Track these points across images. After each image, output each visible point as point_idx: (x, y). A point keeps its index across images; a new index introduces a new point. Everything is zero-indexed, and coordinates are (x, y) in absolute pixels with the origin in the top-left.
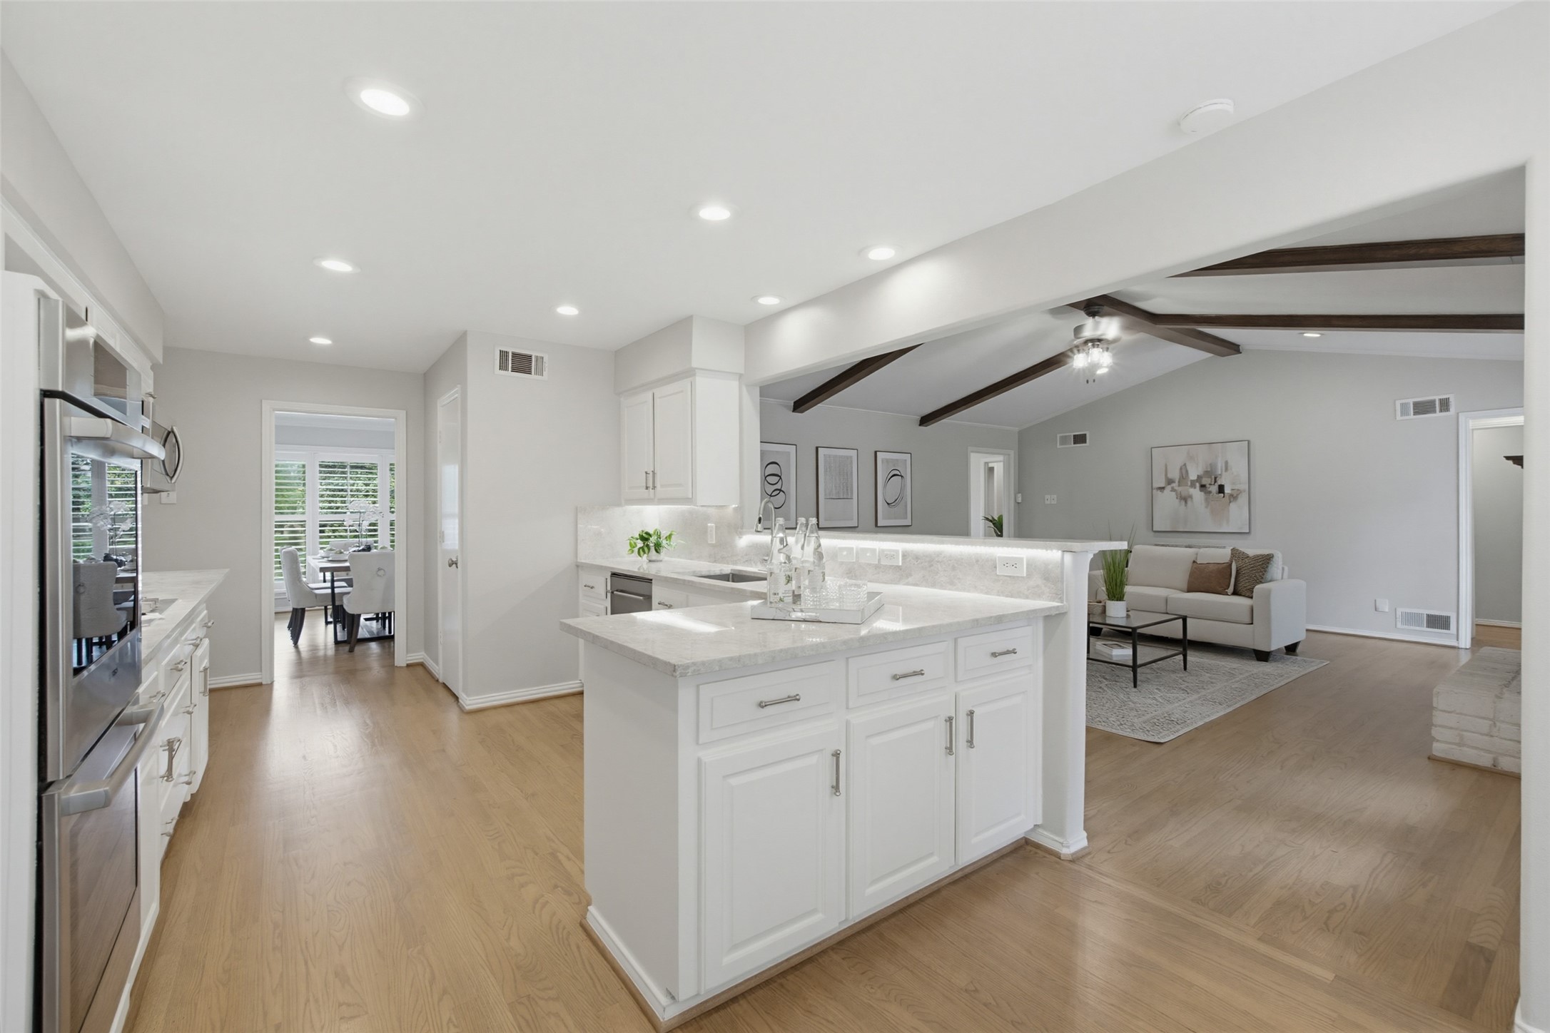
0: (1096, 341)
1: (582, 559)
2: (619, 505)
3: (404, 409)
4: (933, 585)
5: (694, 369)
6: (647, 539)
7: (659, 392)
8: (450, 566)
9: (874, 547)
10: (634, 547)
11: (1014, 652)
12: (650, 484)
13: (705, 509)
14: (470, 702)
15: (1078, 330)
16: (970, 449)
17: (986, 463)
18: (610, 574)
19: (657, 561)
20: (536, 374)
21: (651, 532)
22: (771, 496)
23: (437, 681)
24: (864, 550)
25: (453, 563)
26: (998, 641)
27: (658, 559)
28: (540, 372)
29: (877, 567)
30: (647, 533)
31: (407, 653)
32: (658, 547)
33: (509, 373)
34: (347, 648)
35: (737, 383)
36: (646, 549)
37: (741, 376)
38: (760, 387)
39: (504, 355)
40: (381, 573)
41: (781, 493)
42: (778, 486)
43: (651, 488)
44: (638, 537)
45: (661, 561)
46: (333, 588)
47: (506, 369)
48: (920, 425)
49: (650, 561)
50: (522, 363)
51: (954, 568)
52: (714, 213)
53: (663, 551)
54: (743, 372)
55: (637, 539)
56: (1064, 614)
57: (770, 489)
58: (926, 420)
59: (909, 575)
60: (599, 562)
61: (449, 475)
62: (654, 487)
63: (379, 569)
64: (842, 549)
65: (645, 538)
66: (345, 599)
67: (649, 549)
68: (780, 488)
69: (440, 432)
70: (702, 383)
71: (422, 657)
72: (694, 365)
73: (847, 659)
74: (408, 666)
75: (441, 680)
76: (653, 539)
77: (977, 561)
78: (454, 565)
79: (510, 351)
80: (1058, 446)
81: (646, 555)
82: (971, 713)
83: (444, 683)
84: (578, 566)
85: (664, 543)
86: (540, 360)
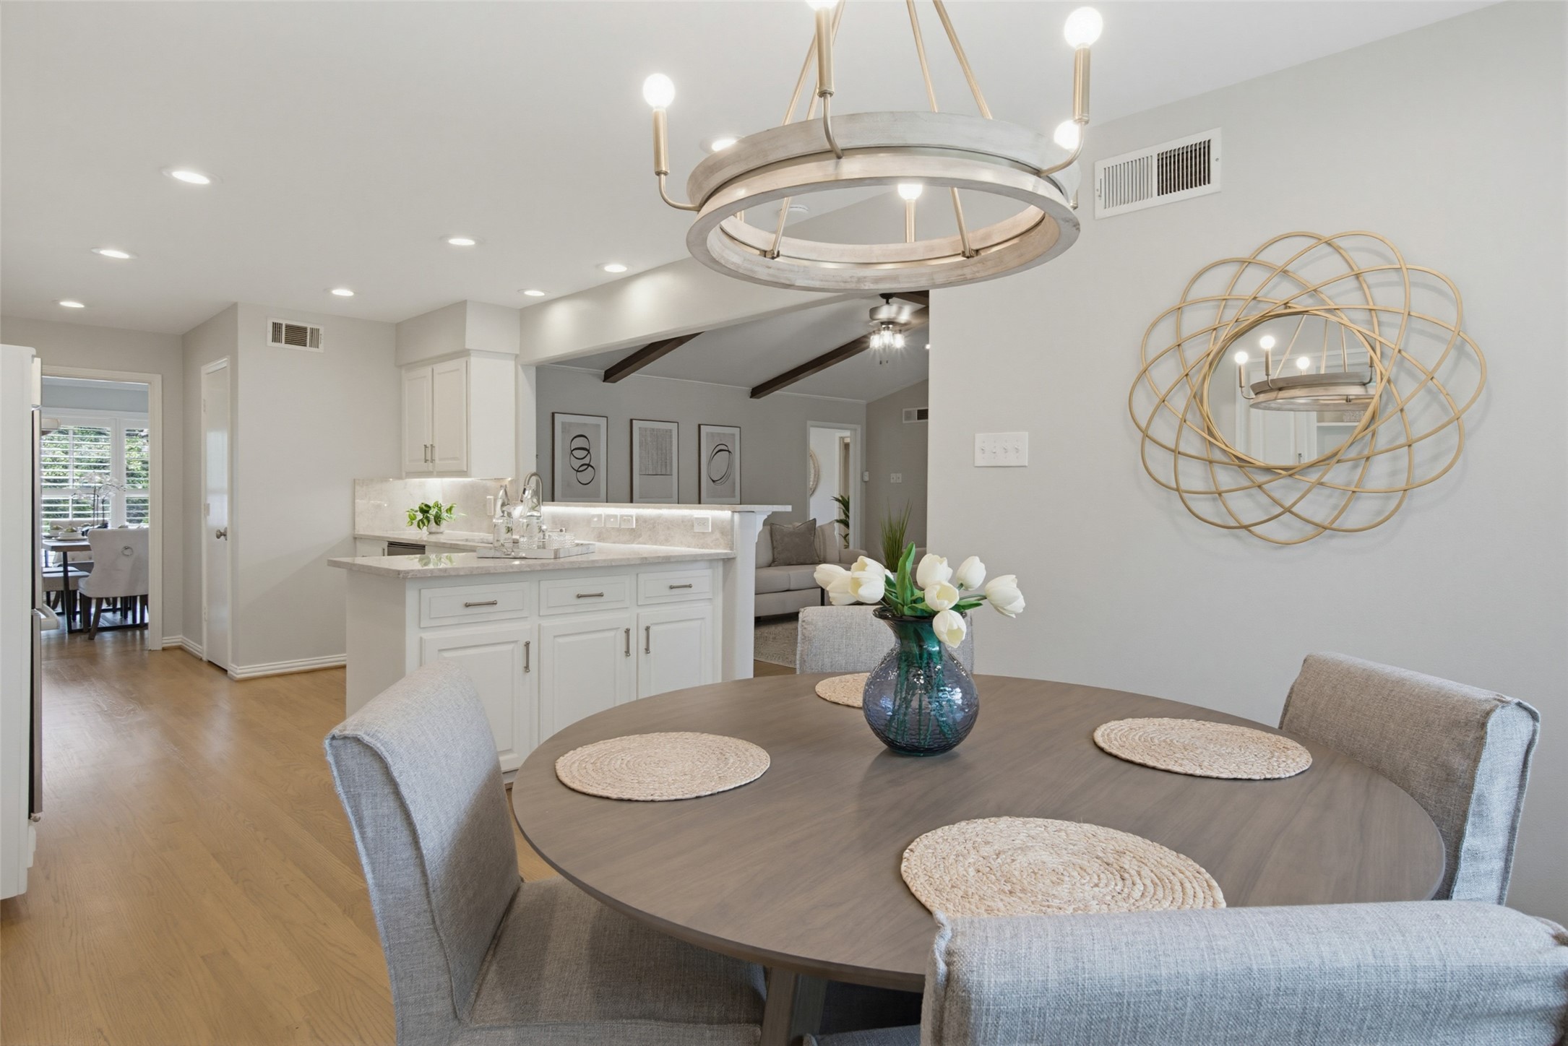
0: (889, 323)
1: (361, 530)
2: (400, 478)
3: (159, 373)
4: (655, 543)
5: (469, 350)
6: (427, 512)
7: (440, 368)
8: (218, 537)
9: (616, 513)
10: (414, 519)
11: (690, 586)
12: (429, 457)
13: (484, 482)
14: (240, 671)
15: (873, 311)
16: (809, 423)
17: (842, 438)
18: (387, 543)
19: (438, 533)
20: (311, 346)
21: (431, 504)
22: (577, 471)
23: (201, 659)
24: (609, 517)
25: (221, 534)
26: (679, 576)
27: (438, 531)
28: (315, 344)
29: (619, 530)
30: (426, 506)
31: (163, 635)
32: (438, 520)
33: (283, 345)
34: (87, 636)
35: (513, 362)
36: (425, 521)
37: (517, 356)
38: (536, 368)
39: (277, 327)
40: (127, 552)
41: (590, 468)
42: (586, 461)
43: (429, 464)
44: (418, 509)
45: (441, 533)
46: (66, 571)
47: (280, 341)
48: (751, 397)
49: (430, 533)
50: (296, 335)
51: (669, 528)
52: (462, 241)
53: (444, 523)
54: (518, 353)
55: (416, 511)
56: (734, 559)
57: (577, 464)
58: (757, 392)
59: (640, 536)
60: (378, 533)
61: (215, 444)
62: (433, 461)
63: (126, 548)
64: (594, 516)
65: (425, 510)
66: (82, 583)
67: (429, 521)
68: (588, 463)
69: (204, 400)
70: (477, 364)
71: (180, 640)
72: (467, 346)
73: (539, 581)
74: (164, 649)
75: (204, 659)
76: (433, 512)
77: (683, 522)
78: (222, 537)
79: (284, 323)
80: (904, 422)
81: (425, 527)
82: (647, 629)
83: (209, 662)
84: (355, 538)
85: (444, 515)
86: (315, 332)
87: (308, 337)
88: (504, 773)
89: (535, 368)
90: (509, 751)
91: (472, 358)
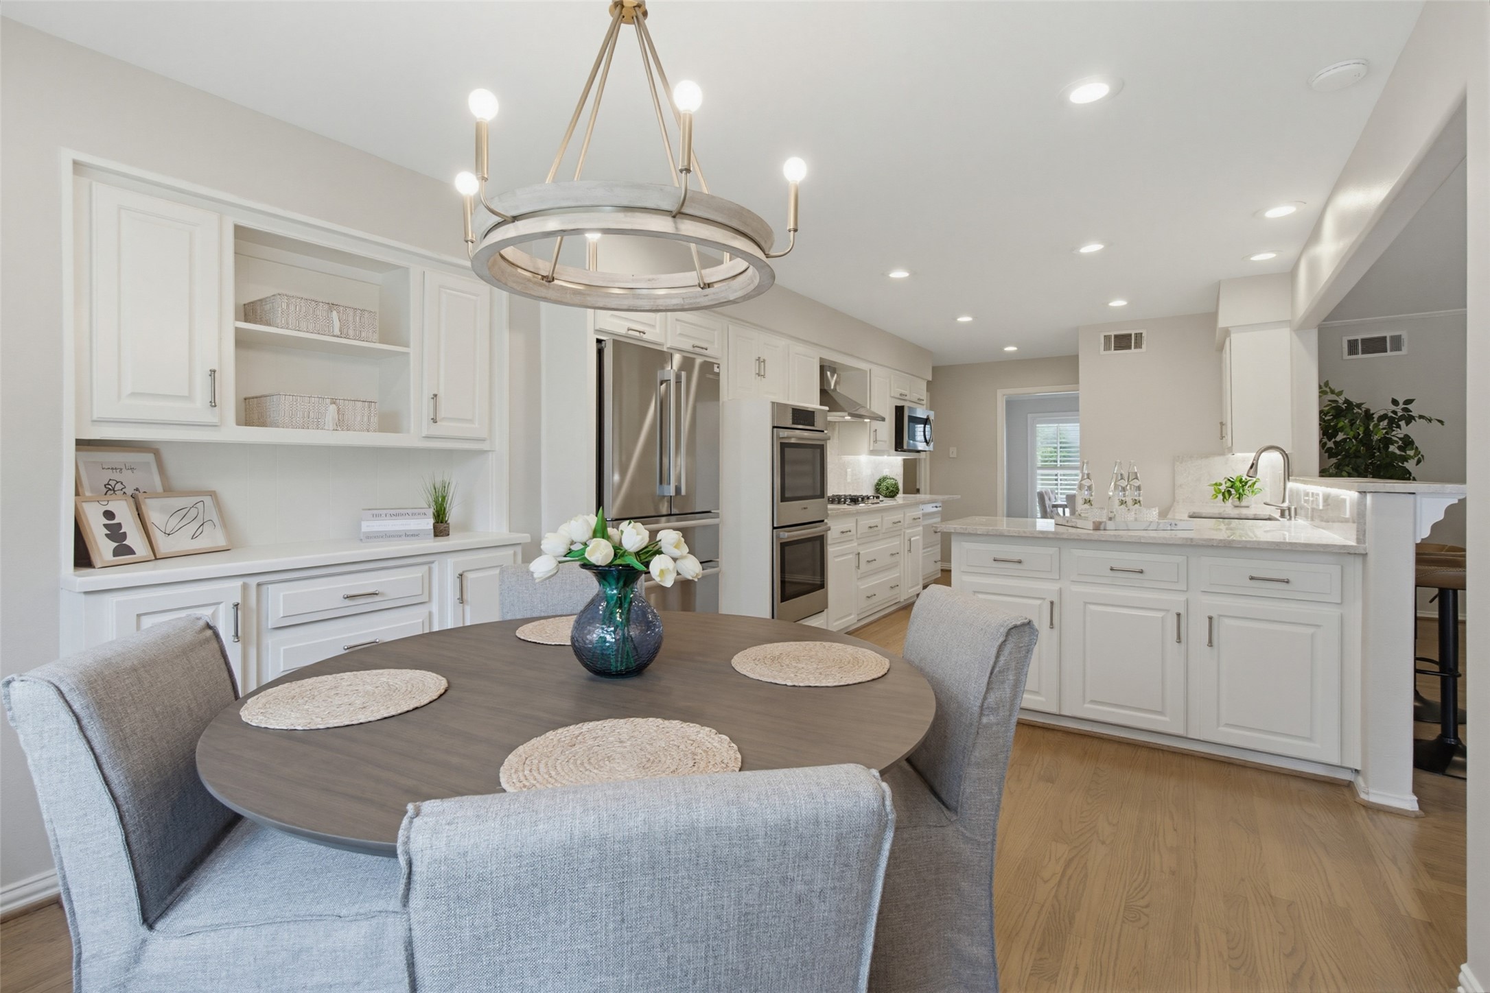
11: (1287, 581)
19: (1243, 507)
20: (1136, 348)
26: (1279, 568)
28: (1139, 346)
33: (1113, 352)
35: (1288, 329)
37: (1290, 322)
47: (1110, 349)
49: (1235, 507)
50: (1122, 342)
54: (1290, 318)
56: (1365, 555)
79: (1113, 334)
86: (1139, 337)
87: (1133, 342)
88: (1022, 709)
89: (1317, 330)
90: (1036, 693)
91: (1232, 335)
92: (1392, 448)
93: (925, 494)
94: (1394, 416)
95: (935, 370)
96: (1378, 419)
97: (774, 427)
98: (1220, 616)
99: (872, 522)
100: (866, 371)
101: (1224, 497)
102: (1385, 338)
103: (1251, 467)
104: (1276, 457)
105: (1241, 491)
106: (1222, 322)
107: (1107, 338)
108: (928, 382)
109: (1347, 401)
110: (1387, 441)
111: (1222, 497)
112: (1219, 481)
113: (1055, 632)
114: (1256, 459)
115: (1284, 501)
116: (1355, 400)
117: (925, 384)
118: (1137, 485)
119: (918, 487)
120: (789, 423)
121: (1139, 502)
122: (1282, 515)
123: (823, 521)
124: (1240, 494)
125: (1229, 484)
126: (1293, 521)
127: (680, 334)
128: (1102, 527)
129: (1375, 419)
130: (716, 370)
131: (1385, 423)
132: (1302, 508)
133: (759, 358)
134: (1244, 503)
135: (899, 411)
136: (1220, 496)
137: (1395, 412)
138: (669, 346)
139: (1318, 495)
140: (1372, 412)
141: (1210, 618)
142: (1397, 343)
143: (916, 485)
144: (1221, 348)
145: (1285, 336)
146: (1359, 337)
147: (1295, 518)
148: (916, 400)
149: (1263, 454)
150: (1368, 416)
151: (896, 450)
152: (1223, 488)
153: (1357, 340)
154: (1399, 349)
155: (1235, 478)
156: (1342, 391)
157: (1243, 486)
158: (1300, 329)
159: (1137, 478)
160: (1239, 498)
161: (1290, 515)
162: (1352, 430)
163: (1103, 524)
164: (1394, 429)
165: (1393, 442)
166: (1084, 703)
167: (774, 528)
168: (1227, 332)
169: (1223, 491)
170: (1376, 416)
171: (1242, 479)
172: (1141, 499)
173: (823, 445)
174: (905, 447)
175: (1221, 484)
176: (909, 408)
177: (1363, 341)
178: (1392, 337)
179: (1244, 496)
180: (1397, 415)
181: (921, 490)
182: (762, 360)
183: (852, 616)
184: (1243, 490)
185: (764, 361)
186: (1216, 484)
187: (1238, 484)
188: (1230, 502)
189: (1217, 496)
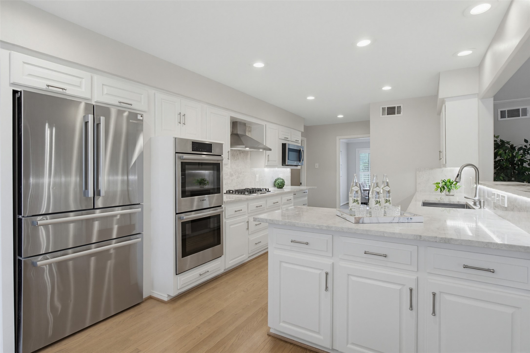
9: (500, 194)
24: (497, 196)
28: (399, 113)
29: (501, 206)
37: (478, 95)
45: (453, 195)
47: (385, 114)
50: (391, 111)
54: (478, 92)
64: (492, 194)
79: (386, 107)
86: (399, 108)
87: (396, 111)
89: (493, 98)
90: (318, 333)
91: (446, 103)
92: (525, 165)
93: (304, 186)
94: (526, 148)
95: (306, 128)
96: (518, 150)
97: (176, 153)
98: (441, 292)
99: (258, 204)
100: (263, 125)
101: (441, 190)
102: (519, 109)
103: (457, 176)
104: (471, 170)
105: (450, 187)
106: (441, 96)
107: (383, 109)
108: (302, 133)
109: (501, 141)
110: (522, 161)
111: (440, 190)
112: (438, 182)
113: (329, 293)
114: (460, 172)
115: (475, 196)
116: (505, 140)
117: (300, 133)
118: (388, 190)
119: (301, 182)
120: (190, 151)
121: (389, 201)
122: (475, 204)
123: (221, 206)
124: (449, 189)
125: (444, 183)
126: (482, 209)
127: (107, 94)
128: (361, 222)
129: (517, 150)
130: (139, 117)
131: (522, 151)
132: (487, 200)
133: (180, 113)
134: (451, 194)
135: (284, 145)
136: (439, 190)
137: (526, 146)
138: (96, 101)
139: (504, 197)
140: (514, 146)
141: (434, 295)
142: (525, 112)
143: (300, 181)
144: (439, 113)
145: (474, 103)
146: (506, 109)
147: (484, 207)
148: (294, 141)
149: (465, 168)
150: (513, 148)
151: (282, 165)
152: (440, 185)
153: (505, 111)
154: (526, 115)
155: (447, 180)
156: (499, 136)
157: (451, 184)
158: (483, 98)
159: (388, 185)
160: (449, 191)
161: (480, 204)
162: (505, 155)
163: (362, 218)
164: (526, 155)
165: (525, 162)
166: (347, 343)
167: (176, 214)
168: (443, 102)
169: (440, 187)
170: (517, 148)
171: (450, 181)
172: (390, 199)
173: (219, 163)
174: (287, 164)
175: (439, 183)
176: (288, 144)
177: (508, 111)
178: (522, 109)
179: (451, 190)
180: (527, 148)
181: (302, 184)
182: (182, 114)
183: (244, 256)
184: (451, 187)
185: (184, 115)
186: (437, 183)
187: (448, 183)
188: (444, 192)
189: (437, 189)
